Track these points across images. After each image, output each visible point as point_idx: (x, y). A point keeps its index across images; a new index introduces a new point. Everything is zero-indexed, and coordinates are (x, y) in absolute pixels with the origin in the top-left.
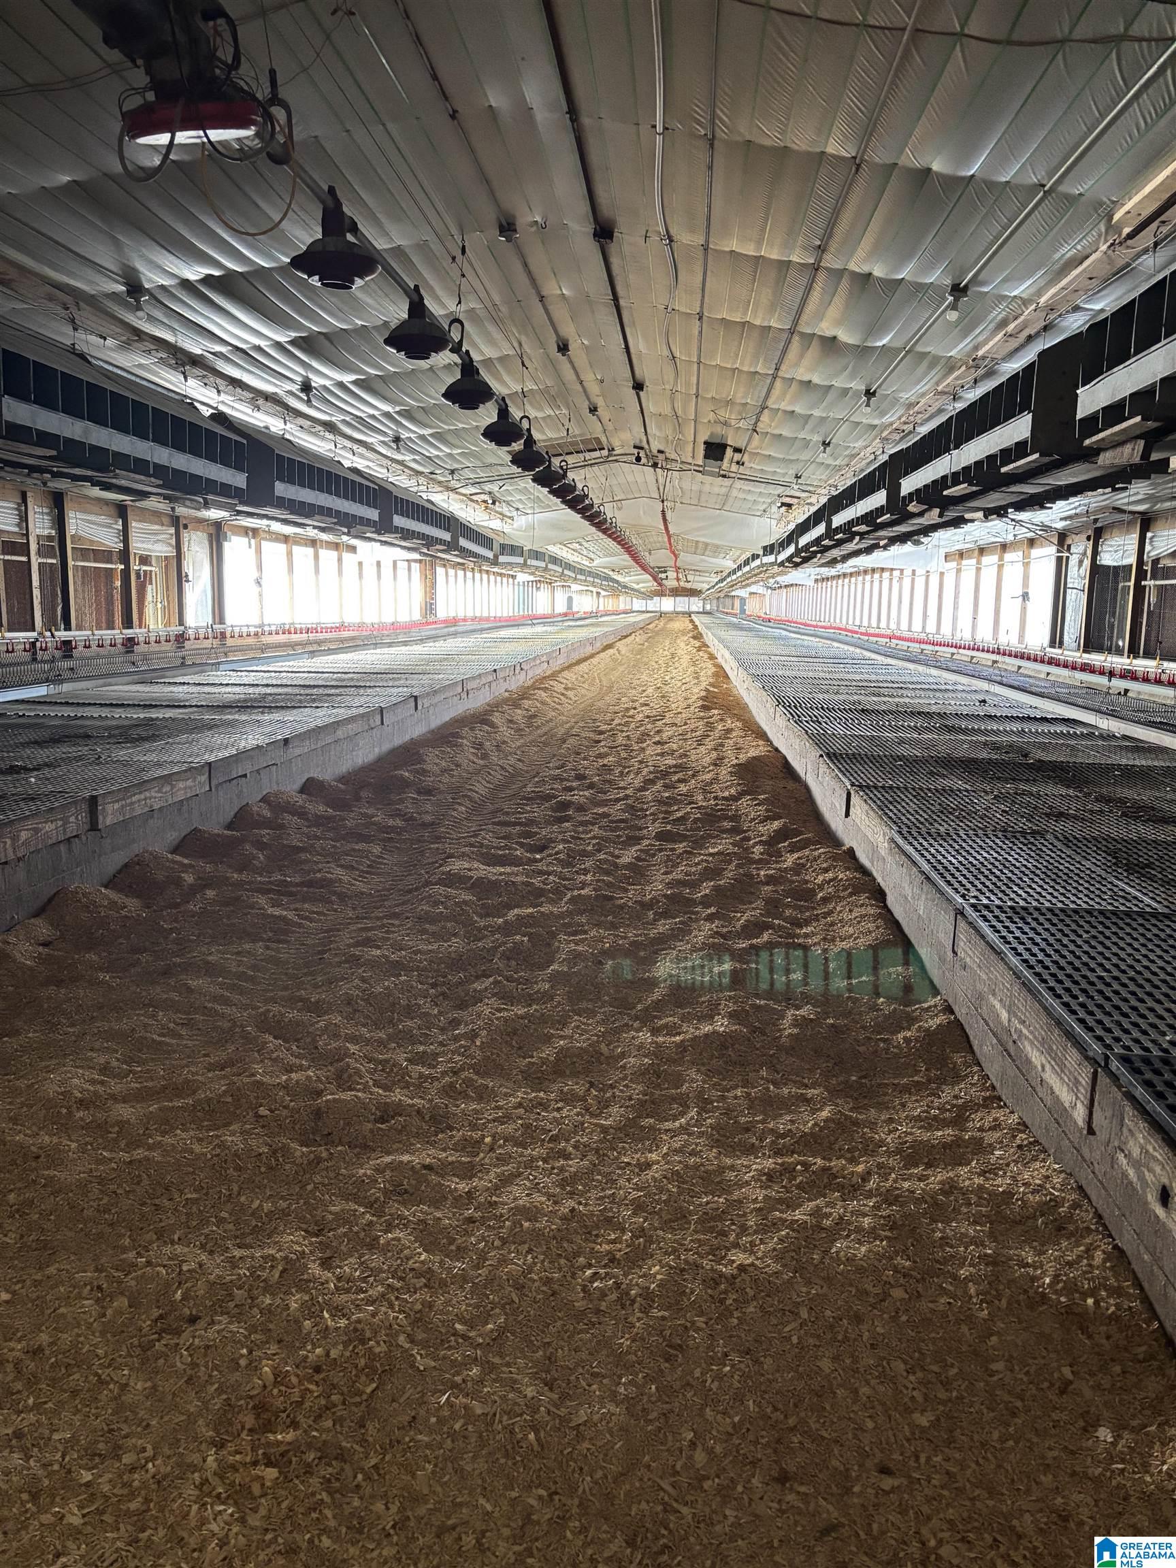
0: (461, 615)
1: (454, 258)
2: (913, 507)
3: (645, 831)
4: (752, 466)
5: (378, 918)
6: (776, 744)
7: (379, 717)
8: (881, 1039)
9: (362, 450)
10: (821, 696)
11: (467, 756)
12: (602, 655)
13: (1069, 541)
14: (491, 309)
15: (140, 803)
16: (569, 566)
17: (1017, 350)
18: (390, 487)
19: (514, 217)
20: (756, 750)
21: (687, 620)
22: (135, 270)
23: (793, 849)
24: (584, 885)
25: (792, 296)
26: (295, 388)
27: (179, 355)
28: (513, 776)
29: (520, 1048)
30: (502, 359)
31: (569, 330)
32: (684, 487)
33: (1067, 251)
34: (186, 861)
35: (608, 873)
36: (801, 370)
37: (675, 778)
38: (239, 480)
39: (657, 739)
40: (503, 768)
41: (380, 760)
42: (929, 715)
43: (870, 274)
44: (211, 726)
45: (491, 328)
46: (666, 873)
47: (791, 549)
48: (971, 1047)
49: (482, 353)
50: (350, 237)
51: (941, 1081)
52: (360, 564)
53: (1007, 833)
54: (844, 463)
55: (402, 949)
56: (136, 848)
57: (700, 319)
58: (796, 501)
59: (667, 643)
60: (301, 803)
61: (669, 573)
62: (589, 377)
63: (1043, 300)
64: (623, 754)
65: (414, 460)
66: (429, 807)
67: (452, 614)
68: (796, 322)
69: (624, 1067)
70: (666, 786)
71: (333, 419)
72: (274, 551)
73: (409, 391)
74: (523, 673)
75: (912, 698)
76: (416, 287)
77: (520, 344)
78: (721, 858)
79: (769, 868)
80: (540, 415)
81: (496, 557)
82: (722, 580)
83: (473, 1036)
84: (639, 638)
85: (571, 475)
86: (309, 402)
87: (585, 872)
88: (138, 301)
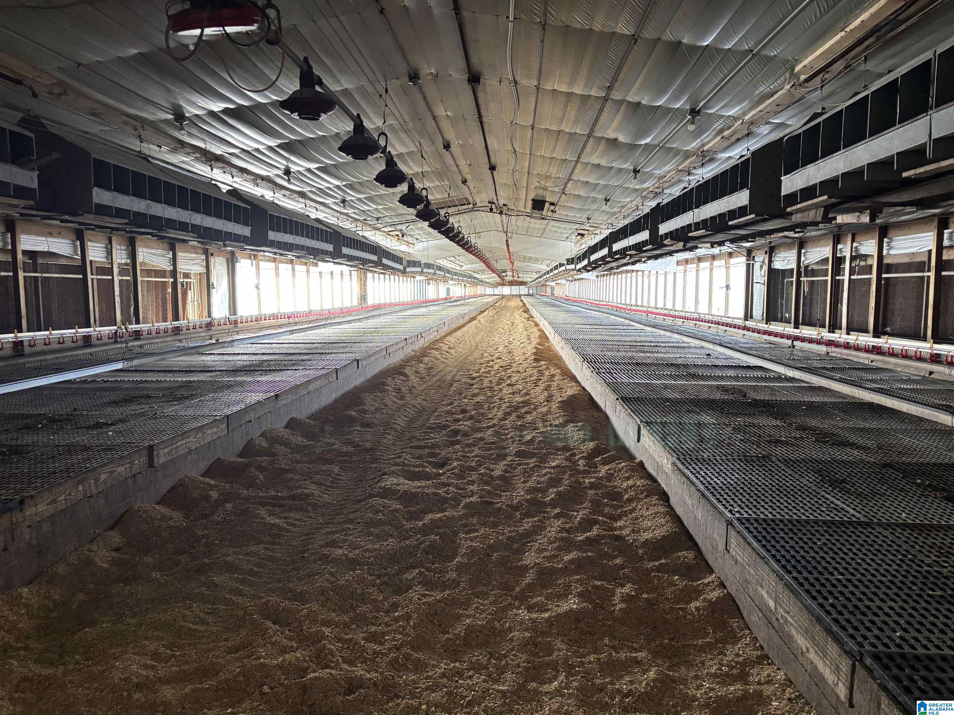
0: (382, 301)
1: (381, 96)
2: (666, 242)
3: (508, 450)
4: (561, 212)
5: (339, 523)
6: (583, 384)
7: (335, 375)
8: (679, 608)
9: (322, 208)
10: (609, 353)
11: (391, 399)
12: (470, 325)
13: (754, 254)
14: (403, 124)
15: (182, 445)
16: (448, 271)
17: (729, 146)
18: (340, 230)
19: (418, 70)
20: (571, 391)
21: (519, 300)
22: (180, 106)
23: (605, 462)
24: (473, 494)
25: (590, 115)
26: (280, 173)
27: (208, 155)
28: (421, 411)
29: (440, 625)
30: (410, 154)
31: (450, 135)
32: (518, 224)
33: (762, 89)
34: (213, 482)
35: (487, 483)
36: (594, 157)
37: (523, 411)
38: (246, 231)
39: (509, 382)
40: (414, 406)
41: (336, 401)
42: (677, 366)
43: (640, 103)
44: (229, 386)
45: (403, 135)
46: (524, 482)
47: (585, 262)
48: (741, 613)
49: (397, 150)
50: (318, 88)
51: (724, 641)
52: (321, 273)
53: (747, 459)
54: (618, 210)
55: (356, 548)
56: (180, 475)
57: (532, 129)
58: (586, 232)
59: (508, 315)
60: (286, 436)
61: (507, 273)
62: (462, 162)
63: (747, 118)
64: (489, 394)
65: (354, 213)
66: (369, 437)
67: (377, 302)
68: (592, 131)
69: (511, 639)
70: (519, 417)
71: (304, 190)
72: (267, 267)
73: (350, 172)
74: (423, 339)
75: (664, 353)
76: (358, 115)
77: (420, 144)
78: (559, 469)
79: (591, 477)
80: (432, 185)
81: (405, 268)
82: (540, 277)
83: (407, 617)
84: (491, 312)
85: (451, 220)
86: (289, 181)
87: (473, 483)
88: (181, 124)
